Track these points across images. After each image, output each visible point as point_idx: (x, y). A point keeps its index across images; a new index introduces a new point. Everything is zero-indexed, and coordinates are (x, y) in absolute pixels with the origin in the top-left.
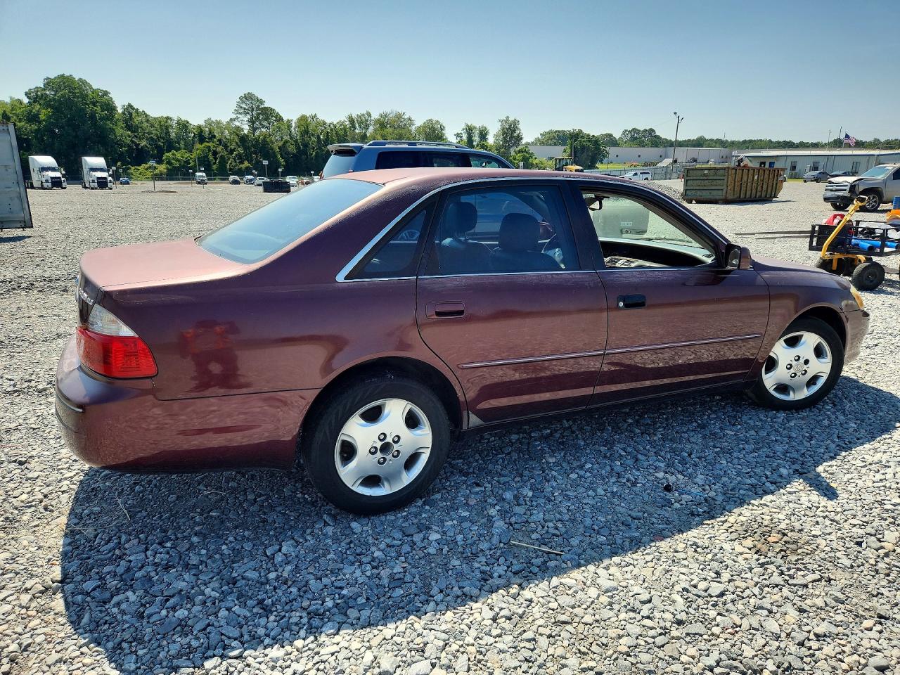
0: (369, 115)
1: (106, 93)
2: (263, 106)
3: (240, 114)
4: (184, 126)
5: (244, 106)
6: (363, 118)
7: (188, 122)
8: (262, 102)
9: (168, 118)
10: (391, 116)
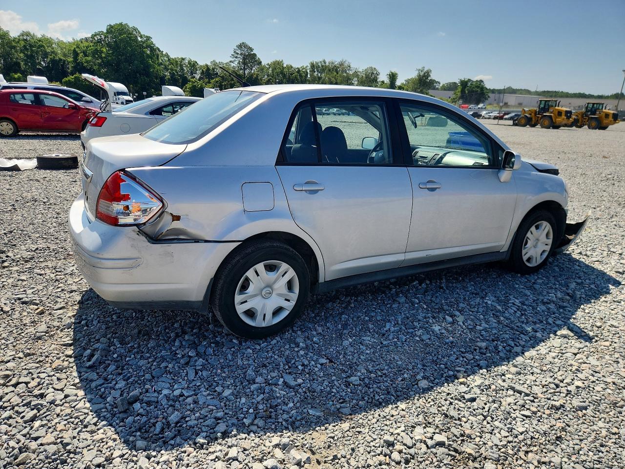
0: (325, 63)
1: (148, 38)
2: (252, 53)
3: (236, 57)
4: (193, 65)
5: (239, 52)
6: (320, 64)
7: (196, 62)
8: (252, 50)
9: (183, 59)
10: (336, 63)
